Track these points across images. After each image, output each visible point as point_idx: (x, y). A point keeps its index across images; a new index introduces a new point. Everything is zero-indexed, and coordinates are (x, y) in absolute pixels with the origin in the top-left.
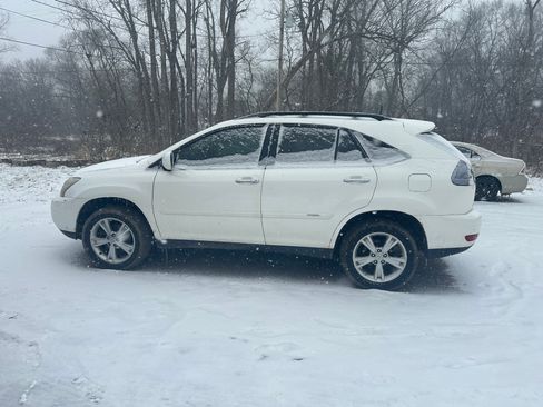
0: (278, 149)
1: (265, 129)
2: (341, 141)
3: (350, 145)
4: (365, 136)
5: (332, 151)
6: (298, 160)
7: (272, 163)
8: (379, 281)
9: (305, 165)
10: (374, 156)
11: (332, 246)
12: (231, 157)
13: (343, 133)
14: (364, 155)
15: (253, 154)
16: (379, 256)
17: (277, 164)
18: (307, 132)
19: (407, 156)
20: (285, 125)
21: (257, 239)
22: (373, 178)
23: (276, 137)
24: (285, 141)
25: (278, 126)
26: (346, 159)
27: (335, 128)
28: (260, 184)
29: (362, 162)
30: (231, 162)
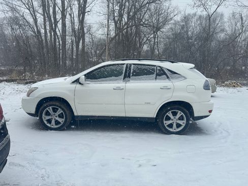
0: (131, 75)
1: (125, 66)
2: (158, 71)
3: (161, 73)
4: (168, 70)
5: (154, 75)
6: (140, 79)
7: (129, 81)
8: (175, 131)
9: (143, 81)
10: (172, 78)
11: (155, 116)
12: (111, 78)
13: (159, 68)
14: (168, 78)
15: (120, 77)
16: (174, 120)
17: (131, 81)
18: (144, 67)
19: (185, 78)
20: (134, 64)
21: (122, 114)
22: (172, 87)
23: (130, 69)
24: (134, 71)
25: (131, 65)
26: (160, 79)
27: (155, 66)
28: (124, 90)
29: (167, 80)
30: (111, 80)
